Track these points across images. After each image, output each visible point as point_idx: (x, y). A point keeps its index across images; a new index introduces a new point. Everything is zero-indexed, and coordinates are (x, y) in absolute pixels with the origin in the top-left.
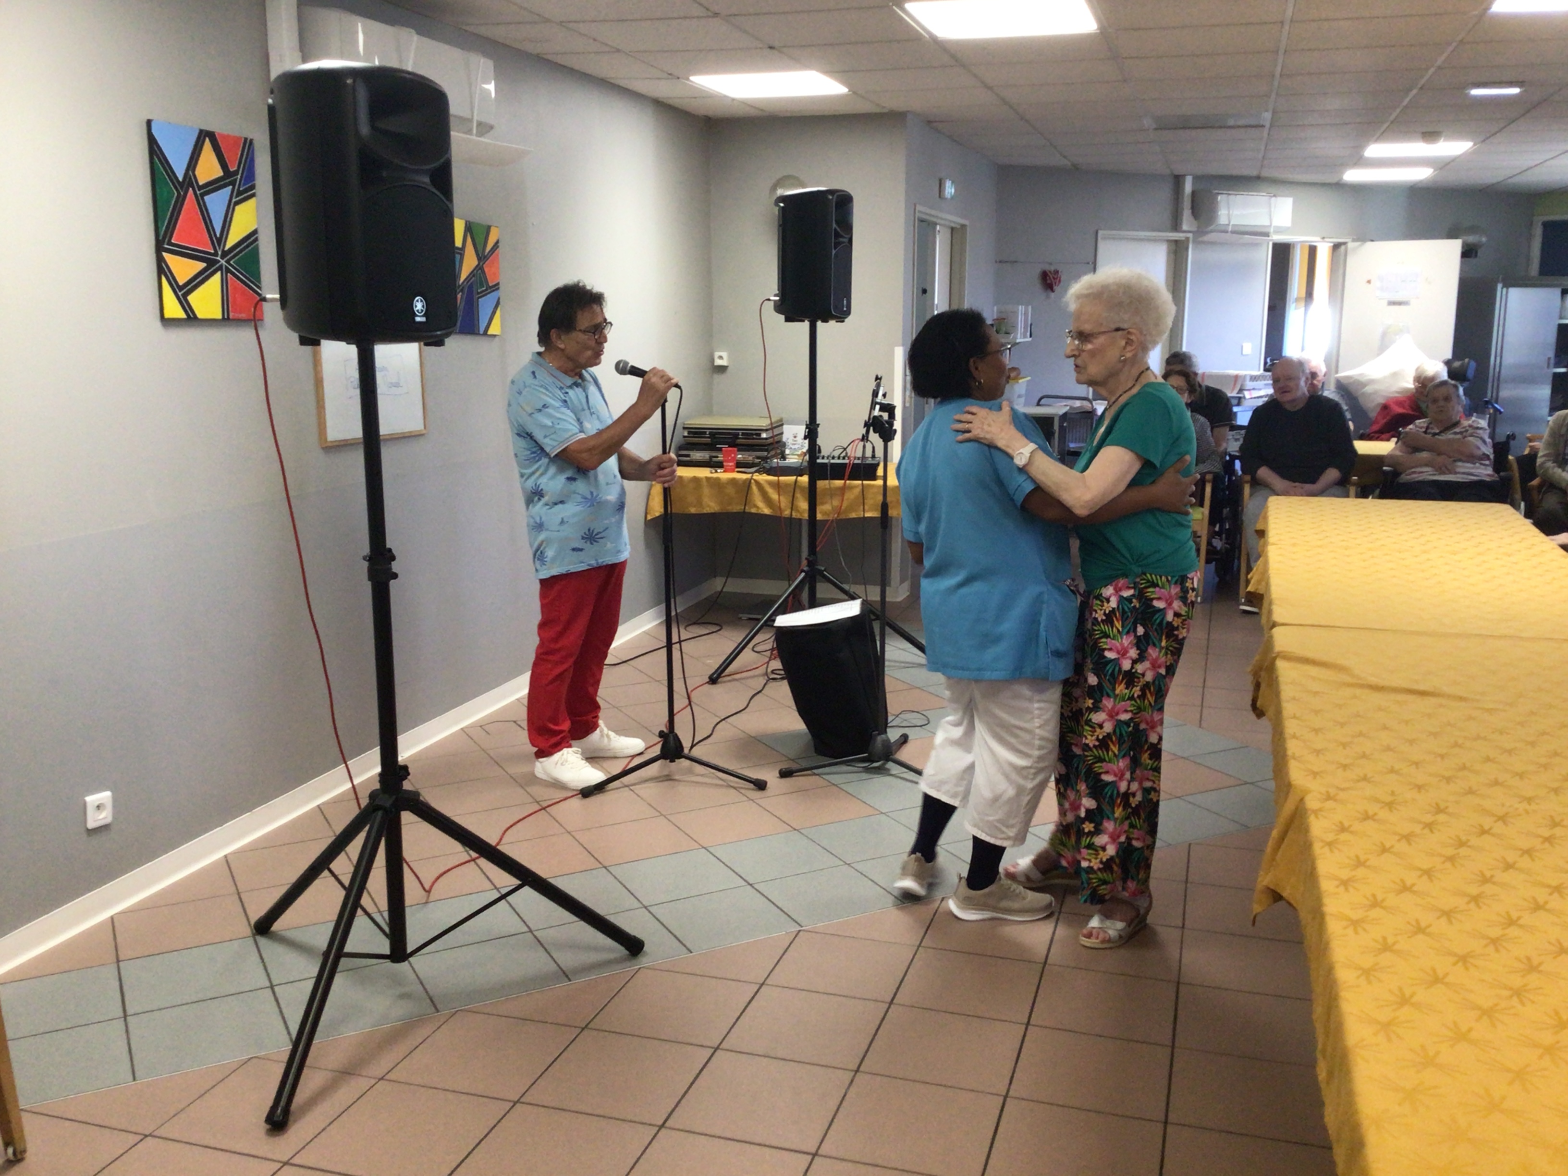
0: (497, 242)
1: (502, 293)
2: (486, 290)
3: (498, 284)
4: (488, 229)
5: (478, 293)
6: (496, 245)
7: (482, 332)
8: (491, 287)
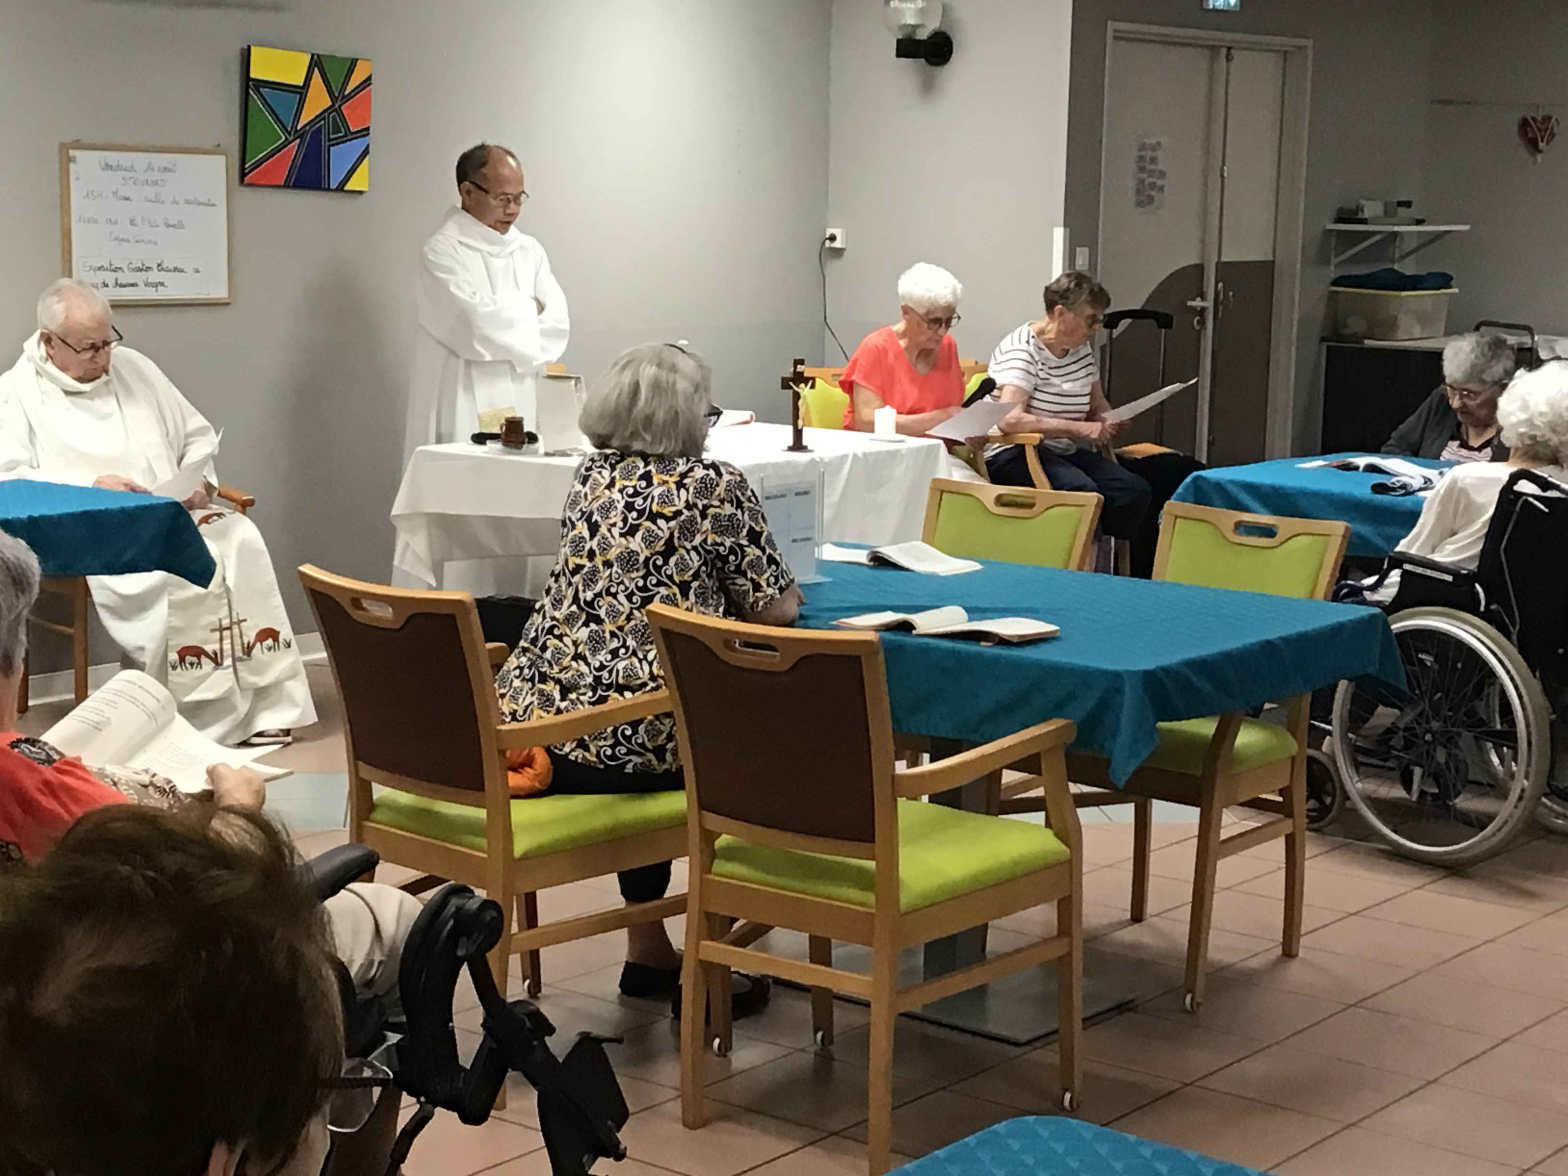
0: (369, 78)
1: (373, 139)
2: (345, 135)
3: (368, 129)
4: (354, 62)
5: (330, 140)
6: (367, 82)
7: (333, 186)
8: (352, 133)
